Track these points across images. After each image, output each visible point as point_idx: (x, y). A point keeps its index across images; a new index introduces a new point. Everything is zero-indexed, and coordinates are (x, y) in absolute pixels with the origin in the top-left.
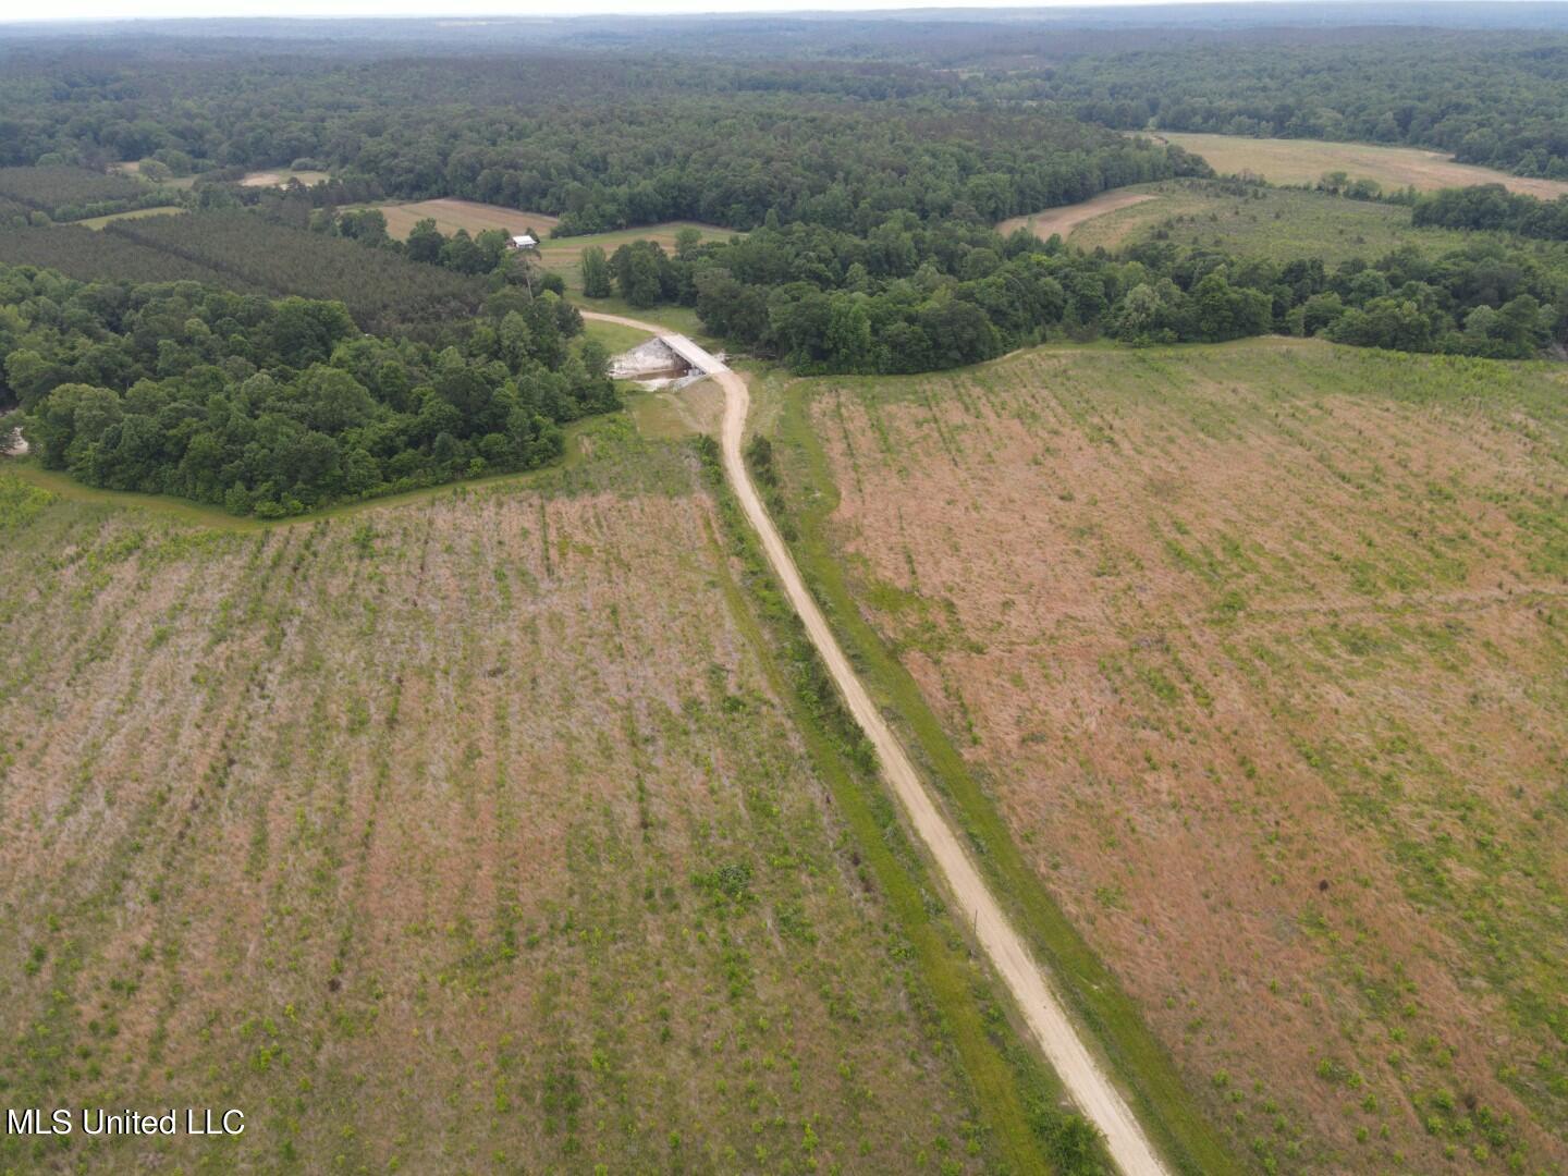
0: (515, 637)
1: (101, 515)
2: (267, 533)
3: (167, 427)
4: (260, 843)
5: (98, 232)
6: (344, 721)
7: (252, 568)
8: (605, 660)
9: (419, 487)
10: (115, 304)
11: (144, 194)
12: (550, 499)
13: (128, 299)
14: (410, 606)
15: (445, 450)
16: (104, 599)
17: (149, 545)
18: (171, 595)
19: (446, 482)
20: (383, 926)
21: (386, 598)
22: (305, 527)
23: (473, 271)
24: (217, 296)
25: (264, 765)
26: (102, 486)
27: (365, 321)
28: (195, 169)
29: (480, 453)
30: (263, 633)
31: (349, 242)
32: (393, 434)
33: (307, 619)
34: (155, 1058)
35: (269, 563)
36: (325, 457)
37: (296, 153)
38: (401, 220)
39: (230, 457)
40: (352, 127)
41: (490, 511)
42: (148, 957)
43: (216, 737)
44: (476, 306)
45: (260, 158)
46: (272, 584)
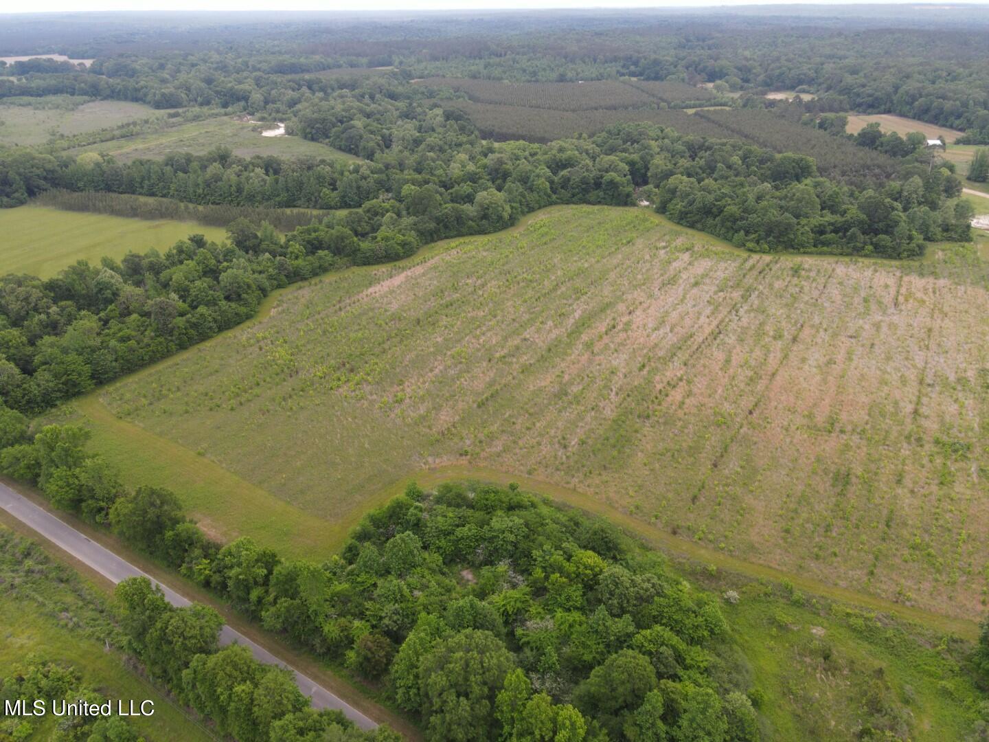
0: (867, 327)
1: (678, 234)
2: (749, 257)
3: (717, 200)
4: (728, 361)
5: (691, 115)
6: (771, 333)
7: (740, 268)
8: (916, 348)
9: (831, 254)
10: (697, 147)
11: (715, 98)
12: (907, 275)
13: (703, 145)
14: (814, 301)
15: (853, 238)
16: (674, 264)
17: (696, 249)
18: (702, 270)
19: (847, 255)
20: (774, 404)
21: (802, 295)
22: (767, 258)
23: (895, 154)
24: (749, 147)
25: (733, 338)
26: (678, 223)
27: (822, 171)
28: (742, 88)
29: (872, 243)
30: (741, 293)
31: (822, 132)
32: (827, 224)
33: (761, 293)
34: (680, 407)
35: (748, 268)
36: (789, 227)
37: (800, 82)
38: (856, 124)
39: (742, 218)
40: (841, 68)
41: (869, 273)
42: (681, 380)
43: (715, 323)
44: (890, 175)
45: (780, 84)
46: (748, 276)
